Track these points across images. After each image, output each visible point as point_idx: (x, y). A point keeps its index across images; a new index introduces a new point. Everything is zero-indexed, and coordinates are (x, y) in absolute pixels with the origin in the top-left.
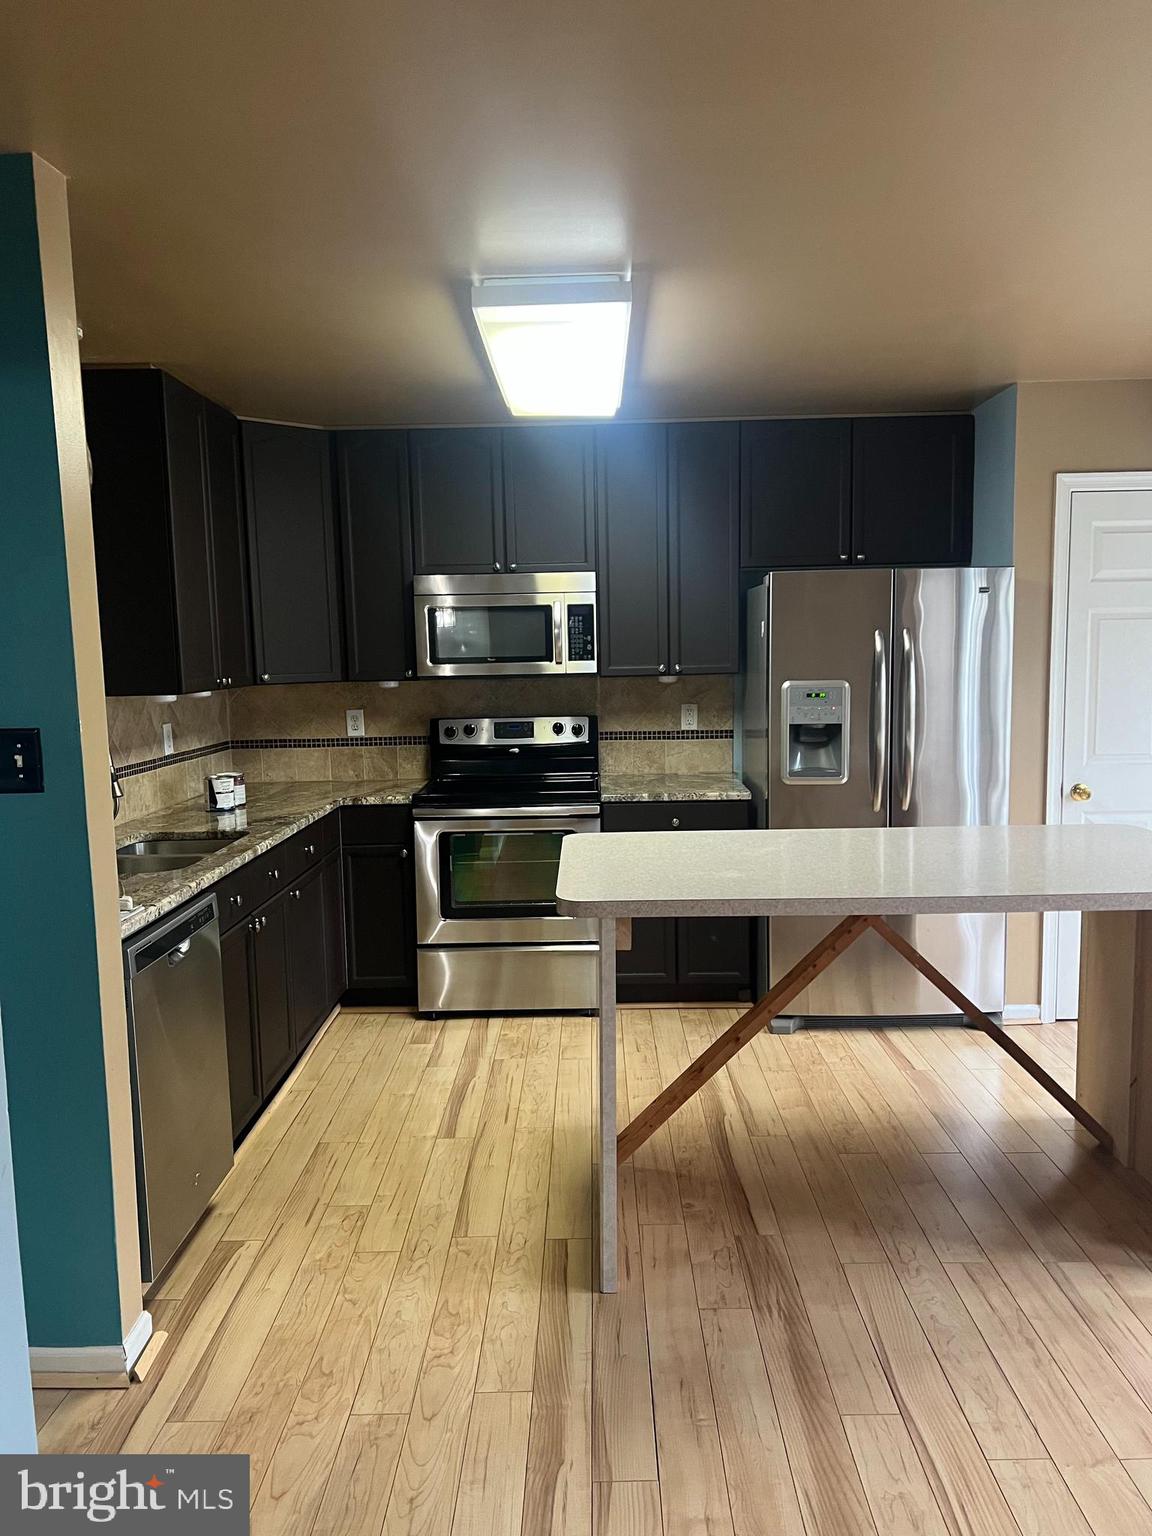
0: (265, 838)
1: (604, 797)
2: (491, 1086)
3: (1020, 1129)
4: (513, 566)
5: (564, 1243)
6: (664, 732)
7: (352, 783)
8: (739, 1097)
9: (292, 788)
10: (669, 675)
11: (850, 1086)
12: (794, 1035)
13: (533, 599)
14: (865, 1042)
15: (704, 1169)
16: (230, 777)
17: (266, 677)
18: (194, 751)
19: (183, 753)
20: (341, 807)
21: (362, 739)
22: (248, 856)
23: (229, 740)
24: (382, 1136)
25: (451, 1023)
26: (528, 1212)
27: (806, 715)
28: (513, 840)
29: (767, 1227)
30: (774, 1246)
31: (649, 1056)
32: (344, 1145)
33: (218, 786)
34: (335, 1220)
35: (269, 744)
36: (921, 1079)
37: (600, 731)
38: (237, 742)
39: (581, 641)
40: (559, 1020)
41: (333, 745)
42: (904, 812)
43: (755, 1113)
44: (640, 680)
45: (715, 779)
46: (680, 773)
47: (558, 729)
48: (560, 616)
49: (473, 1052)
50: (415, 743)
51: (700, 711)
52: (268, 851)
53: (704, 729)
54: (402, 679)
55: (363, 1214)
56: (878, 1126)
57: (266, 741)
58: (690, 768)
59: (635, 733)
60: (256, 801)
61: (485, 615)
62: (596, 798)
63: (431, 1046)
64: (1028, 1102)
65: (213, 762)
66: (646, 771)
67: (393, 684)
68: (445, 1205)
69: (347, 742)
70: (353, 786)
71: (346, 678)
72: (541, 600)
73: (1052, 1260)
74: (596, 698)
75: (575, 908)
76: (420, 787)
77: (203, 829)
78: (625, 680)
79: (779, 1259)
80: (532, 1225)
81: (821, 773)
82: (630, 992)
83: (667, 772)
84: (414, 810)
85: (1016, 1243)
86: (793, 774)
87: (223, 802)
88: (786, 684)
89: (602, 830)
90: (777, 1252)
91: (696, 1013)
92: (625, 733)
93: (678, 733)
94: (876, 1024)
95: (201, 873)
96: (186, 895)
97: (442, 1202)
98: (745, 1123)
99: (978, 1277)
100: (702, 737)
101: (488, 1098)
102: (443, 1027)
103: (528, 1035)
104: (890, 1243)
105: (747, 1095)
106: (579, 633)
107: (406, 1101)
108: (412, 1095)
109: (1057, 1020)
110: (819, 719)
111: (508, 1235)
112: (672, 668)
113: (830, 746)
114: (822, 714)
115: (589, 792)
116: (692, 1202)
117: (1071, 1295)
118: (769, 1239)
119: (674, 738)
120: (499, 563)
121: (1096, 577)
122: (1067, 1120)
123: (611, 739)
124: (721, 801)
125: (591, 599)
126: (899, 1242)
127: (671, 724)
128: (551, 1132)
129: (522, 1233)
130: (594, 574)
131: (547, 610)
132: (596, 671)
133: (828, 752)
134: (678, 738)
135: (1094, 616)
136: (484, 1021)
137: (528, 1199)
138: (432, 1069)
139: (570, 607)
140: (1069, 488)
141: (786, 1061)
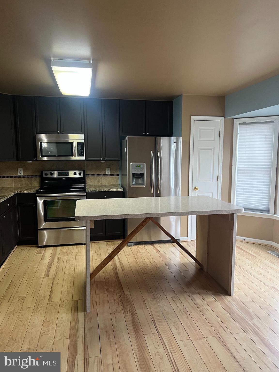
1: (87, 190)
2: (58, 264)
3: (183, 265)
4: (63, 132)
5: (77, 301)
6: (102, 175)
7: (20, 187)
8: (120, 262)
9: (3, 189)
11: (146, 258)
12: (133, 246)
13: (68, 141)
14: (149, 247)
15: (112, 280)
20: (17, 194)
21: (22, 176)
24: (29, 278)
25: (47, 248)
26: (68, 294)
27: (136, 171)
28: (63, 202)
29: (127, 293)
30: (128, 297)
31: (98, 254)
32: (18, 281)
34: (17, 300)
36: (162, 255)
37: (86, 174)
39: (81, 152)
40: (76, 246)
41: (14, 178)
42: (158, 193)
43: (124, 266)
44: (96, 162)
45: (115, 186)
46: (106, 184)
47: (75, 174)
48: (75, 145)
49: (53, 255)
50: (37, 177)
51: (111, 169)
53: (112, 174)
54: (33, 160)
55: (24, 298)
56: (152, 267)
58: (109, 183)
59: (95, 175)
61: (55, 144)
62: (85, 191)
63: (42, 254)
64: (186, 259)
66: (98, 184)
67: (30, 162)
69: (18, 177)
71: (18, 160)
72: (70, 141)
73: (191, 294)
74: (85, 166)
75: (79, 218)
76: (38, 188)
78: (92, 162)
79: (130, 300)
80: (69, 297)
81: (139, 184)
82: (94, 238)
83: (103, 184)
84: (37, 194)
85: (183, 291)
86: (133, 185)
88: (131, 163)
89: (87, 199)
91: (110, 243)
92: (92, 175)
93: (106, 175)
94: (152, 243)
97: (45, 293)
98: (122, 268)
99: (175, 300)
100: (111, 176)
101: (57, 266)
102: (45, 249)
103: (68, 250)
104: (155, 294)
105: (122, 262)
106: (80, 150)
107: (35, 269)
108: (37, 267)
109: (191, 240)
110: (139, 172)
111: (63, 300)
112: (104, 159)
113: (141, 178)
114: (140, 171)
115: (83, 189)
116: (109, 288)
117: (195, 302)
118: (127, 295)
119: (104, 176)
120: (59, 131)
121: (200, 140)
122: (194, 263)
123: (89, 176)
124: (116, 191)
125: (83, 141)
126: (157, 293)
127: (104, 173)
128: (74, 274)
129: (66, 299)
130: (84, 135)
131: (72, 144)
132: (85, 159)
133: (141, 180)
134: (106, 176)
135: (199, 149)
136: (56, 247)
137: (68, 291)
138: (42, 260)
139: (78, 143)
140: (194, 119)
141: (131, 253)
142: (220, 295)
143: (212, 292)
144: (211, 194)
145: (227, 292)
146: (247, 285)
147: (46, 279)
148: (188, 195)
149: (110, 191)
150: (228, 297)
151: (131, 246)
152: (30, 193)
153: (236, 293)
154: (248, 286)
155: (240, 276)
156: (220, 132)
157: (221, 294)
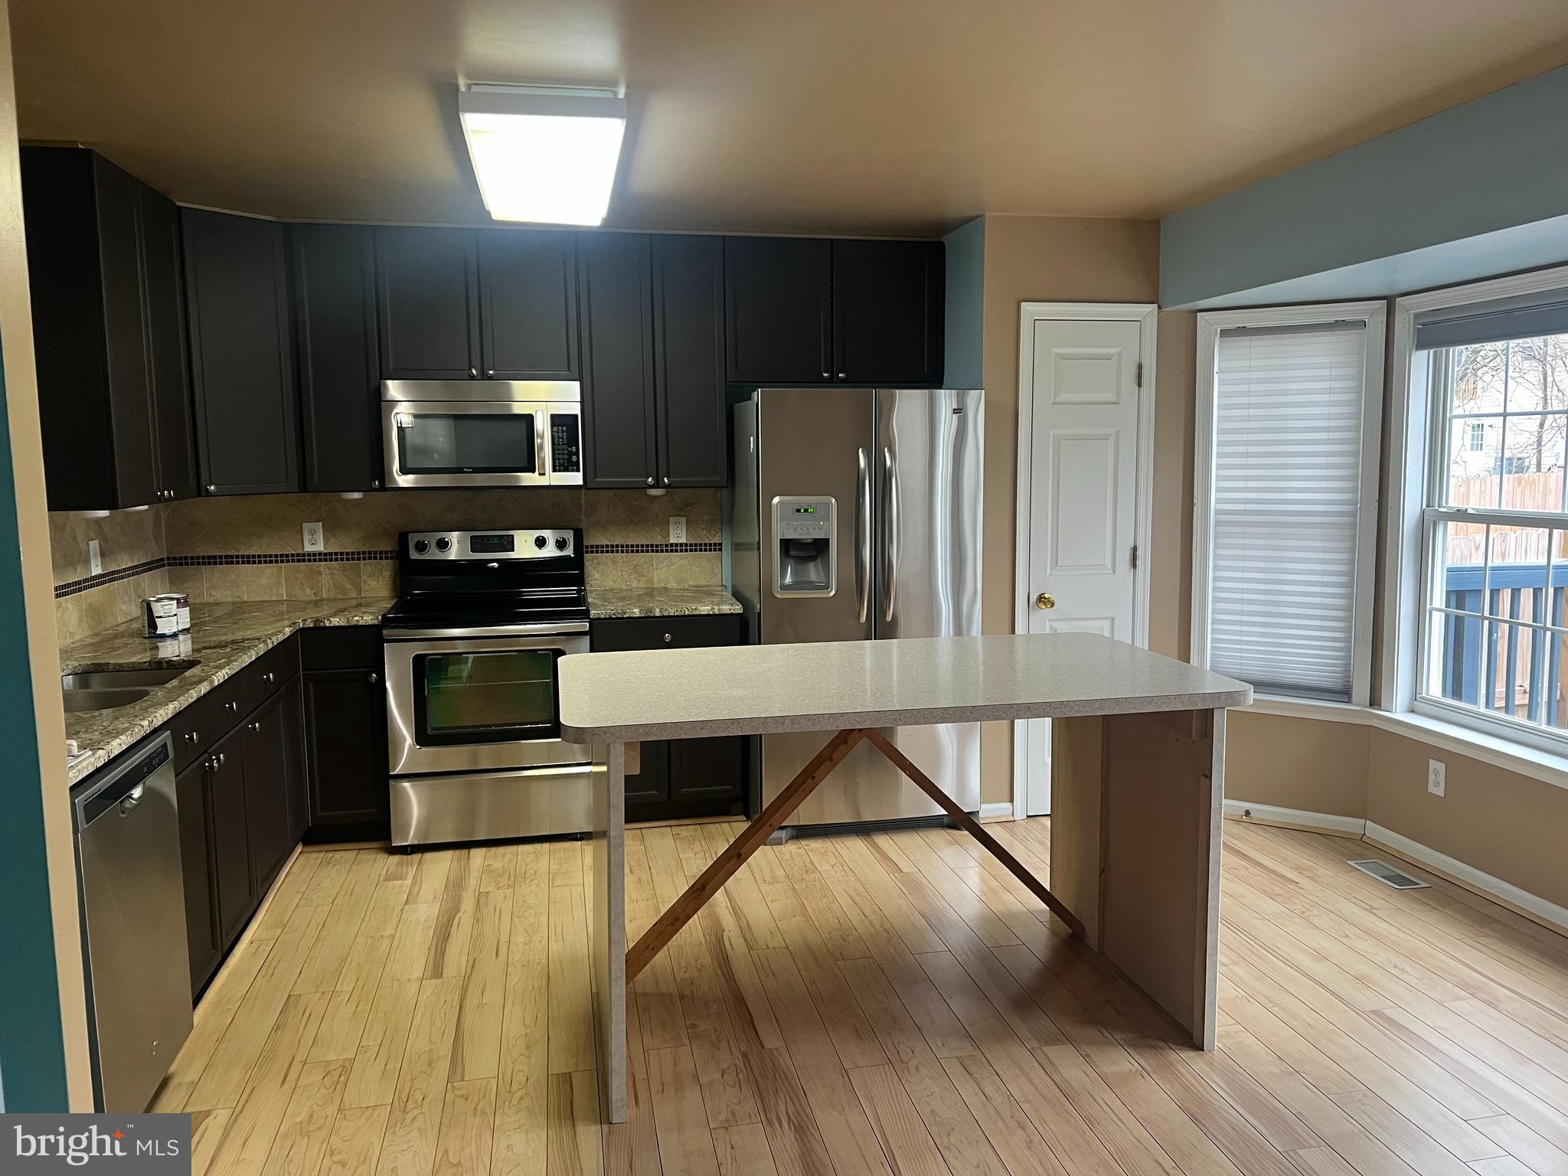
0: (220, 668)
1: (593, 613)
2: (478, 921)
3: (997, 922)
4: (491, 372)
5: (568, 1077)
6: (652, 546)
7: (309, 602)
8: (737, 912)
9: (240, 610)
10: (658, 487)
11: (843, 892)
12: (786, 845)
13: (510, 406)
14: (854, 848)
15: (706, 988)
16: (173, 599)
17: (212, 488)
18: (125, 570)
19: (113, 573)
20: (302, 628)
21: (320, 554)
22: (204, 688)
23: (165, 556)
24: (361, 983)
25: (429, 856)
26: (528, 1048)
27: (795, 530)
28: (481, 661)
29: (772, 1041)
30: (781, 1060)
31: (643, 877)
32: (318, 995)
33: (158, 609)
34: (317, 1077)
35: (212, 560)
36: (912, 884)
37: (585, 544)
38: (174, 558)
39: (566, 452)
40: (546, 846)
41: (288, 561)
42: (886, 622)
43: (753, 927)
44: (626, 492)
45: (704, 592)
46: (669, 586)
47: (541, 543)
48: (542, 425)
49: (455, 887)
50: (381, 558)
51: (688, 524)
52: (225, 682)
53: (693, 542)
54: (367, 489)
55: (346, 1068)
56: (872, 929)
57: (209, 557)
58: (680, 582)
59: (622, 546)
60: (204, 623)
61: (451, 422)
62: (585, 614)
63: (408, 882)
64: (1008, 898)
65: (146, 582)
66: (635, 584)
67: (356, 495)
68: (438, 1048)
69: (303, 557)
70: (310, 606)
71: (304, 488)
72: (518, 409)
73: (1037, 1046)
74: (580, 512)
75: (579, 735)
76: (389, 606)
77: (145, 657)
78: (611, 493)
79: (786, 1069)
80: (533, 1061)
81: (813, 587)
83: (656, 585)
84: (384, 631)
85: (1003, 1033)
86: (784, 587)
87: (164, 627)
88: (776, 500)
89: (592, 651)
90: (782, 1064)
91: (688, 830)
92: (612, 546)
93: (667, 546)
94: (864, 829)
95: (152, 710)
96: (138, 734)
97: (434, 1046)
98: (744, 938)
99: (973, 1069)
100: (691, 550)
101: (475, 933)
102: (420, 861)
103: (514, 863)
104: (890, 1045)
105: (744, 909)
106: (563, 444)
107: (385, 944)
108: (390, 936)
109: (1028, 816)
110: (808, 533)
111: (509, 1074)
112: (660, 479)
113: (819, 560)
114: (811, 529)
115: (576, 608)
116: (696, 1023)
117: (1055, 1076)
118: (775, 1051)
119: (662, 551)
120: (476, 369)
121: (1057, 400)
122: (1043, 911)
123: (597, 552)
124: (713, 615)
125: (576, 409)
126: (899, 1043)
127: (659, 537)
128: (546, 964)
129: (523, 1071)
130: (578, 383)
131: (529, 419)
132: (581, 483)
133: (816, 567)
134: (667, 551)
135: (1055, 436)
136: (465, 852)
137: (526, 1034)
138: (412, 906)
139: (553, 417)
140: (1032, 316)
141: (780, 872)
142: (1161, 1048)
143: (1124, 1036)
144: (1108, 622)
145: (1191, 1037)
146: (1268, 1006)
147: (431, 985)
148: (1013, 632)
149: (689, 616)
150: (1193, 1053)
151: (778, 842)
152: (357, 627)
153: (1225, 1041)
154: (1276, 1008)
155: (1235, 968)
156: (1140, 367)
157: (1162, 1044)
